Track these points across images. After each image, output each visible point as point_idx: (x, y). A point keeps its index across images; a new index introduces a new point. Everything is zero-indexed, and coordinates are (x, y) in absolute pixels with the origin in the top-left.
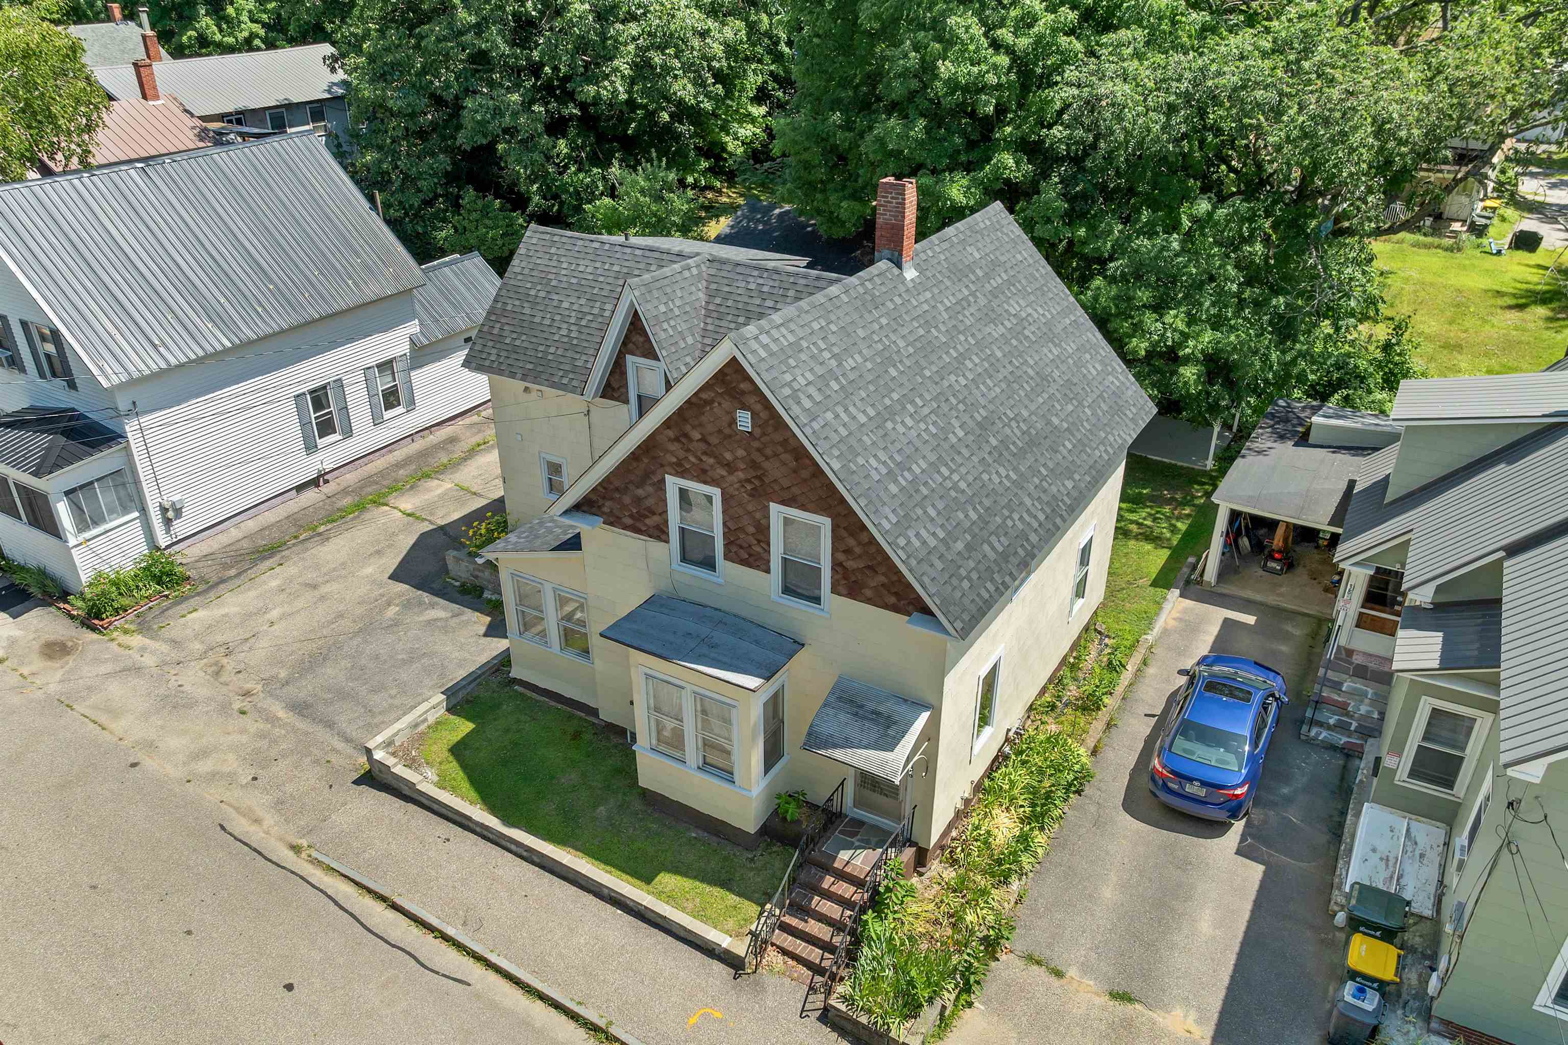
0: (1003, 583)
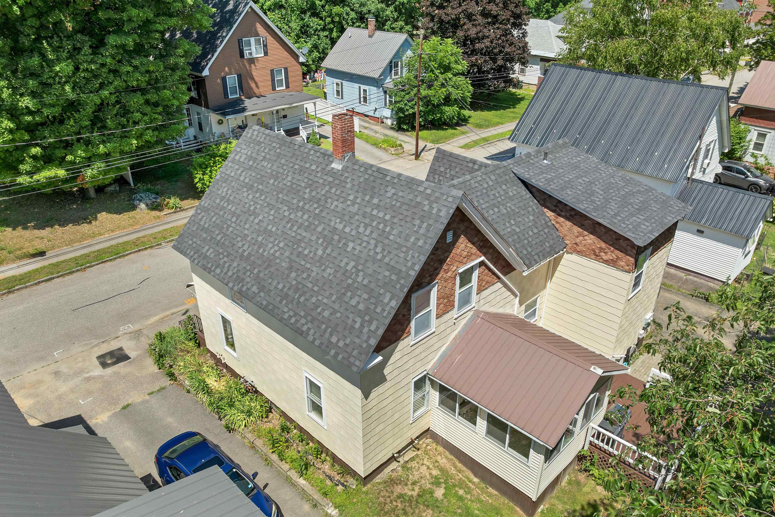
0: (195, 259)
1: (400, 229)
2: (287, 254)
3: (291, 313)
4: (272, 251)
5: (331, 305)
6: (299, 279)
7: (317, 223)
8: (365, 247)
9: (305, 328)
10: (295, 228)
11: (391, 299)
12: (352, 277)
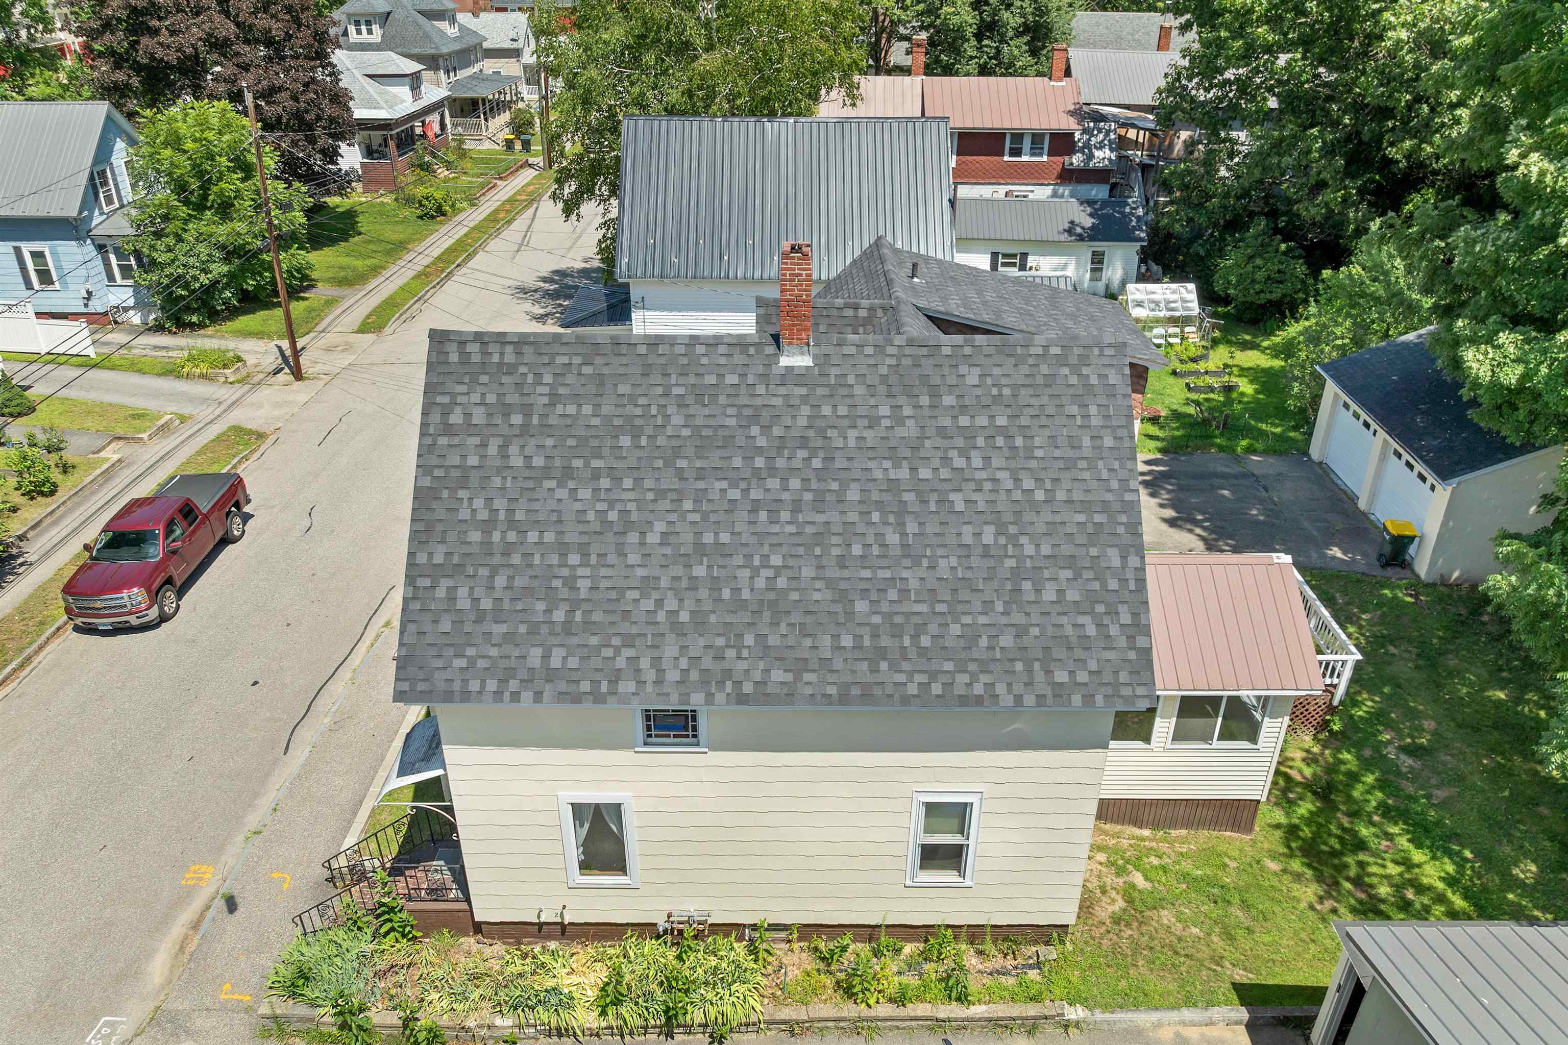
1: (1047, 432)
2: (808, 572)
3: (920, 678)
4: (760, 583)
5: (1004, 620)
6: (885, 607)
7: (835, 486)
8: (994, 491)
9: (978, 689)
10: (785, 516)
11: (1124, 558)
12: (1010, 553)
